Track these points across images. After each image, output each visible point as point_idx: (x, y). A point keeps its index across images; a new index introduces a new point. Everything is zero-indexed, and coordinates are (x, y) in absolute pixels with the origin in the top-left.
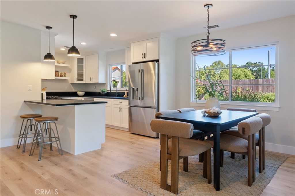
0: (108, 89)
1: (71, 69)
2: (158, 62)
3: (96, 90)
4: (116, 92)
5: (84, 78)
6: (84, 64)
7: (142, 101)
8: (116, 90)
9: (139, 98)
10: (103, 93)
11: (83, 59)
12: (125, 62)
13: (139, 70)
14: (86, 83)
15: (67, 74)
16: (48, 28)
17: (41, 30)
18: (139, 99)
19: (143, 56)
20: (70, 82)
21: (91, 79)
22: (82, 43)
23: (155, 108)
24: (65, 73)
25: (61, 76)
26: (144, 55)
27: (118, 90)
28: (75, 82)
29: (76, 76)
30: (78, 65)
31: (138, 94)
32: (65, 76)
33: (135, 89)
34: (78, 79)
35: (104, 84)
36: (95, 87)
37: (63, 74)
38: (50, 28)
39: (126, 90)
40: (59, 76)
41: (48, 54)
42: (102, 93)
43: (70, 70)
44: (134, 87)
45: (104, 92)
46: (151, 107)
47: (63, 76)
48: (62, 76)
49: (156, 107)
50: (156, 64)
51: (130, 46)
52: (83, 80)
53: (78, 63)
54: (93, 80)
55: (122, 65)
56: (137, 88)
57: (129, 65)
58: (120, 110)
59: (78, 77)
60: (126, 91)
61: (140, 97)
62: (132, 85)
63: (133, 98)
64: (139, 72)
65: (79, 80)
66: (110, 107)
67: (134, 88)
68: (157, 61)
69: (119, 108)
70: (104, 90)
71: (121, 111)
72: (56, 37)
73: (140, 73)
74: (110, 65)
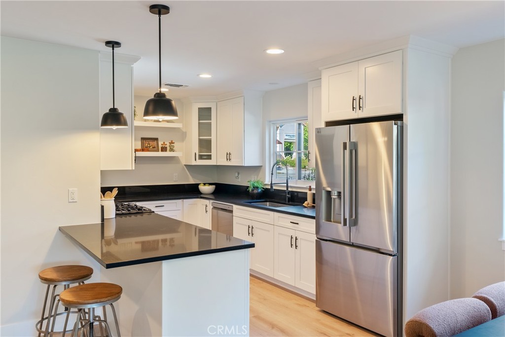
0: (267, 181)
1: (186, 133)
2: (399, 122)
3: (239, 180)
4: (285, 189)
5: (213, 154)
6: (213, 121)
7: (353, 228)
8: (286, 185)
9: (345, 220)
10: (255, 191)
11: (210, 109)
12: (307, 117)
13: (345, 144)
14: (218, 164)
15: (176, 145)
16: (111, 45)
17: (99, 52)
18: (345, 224)
19: (356, 105)
20: (184, 162)
21: (229, 156)
22: (201, 76)
23: (390, 255)
24: (172, 143)
25: (164, 149)
26: (358, 102)
27: (289, 185)
28: (194, 163)
29: (195, 148)
30: (199, 123)
31: (343, 209)
32: (172, 150)
33: (334, 196)
34: (199, 155)
35: (257, 169)
36: (237, 175)
37: (168, 144)
38: (115, 45)
39: (310, 187)
40: (159, 151)
41: (110, 110)
42: (253, 190)
43: (183, 135)
44: (329, 189)
45: (257, 188)
46: (378, 251)
47: (168, 148)
48: (166, 151)
49: (396, 252)
50: (395, 127)
51: (321, 76)
52: (211, 159)
53: (199, 120)
54: (232, 160)
55: (300, 122)
56: (339, 193)
57: (317, 129)
58: (294, 243)
59: (200, 151)
60: (310, 189)
61: (347, 216)
62: (324, 183)
63: (329, 219)
64: (345, 148)
65: (201, 157)
66: (269, 231)
67: (330, 191)
68: (399, 117)
69: (292, 238)
70: (256, 185)
71: (296, 246)
72: (136, 66)
73: (347, 152)
74: (270, 121)
